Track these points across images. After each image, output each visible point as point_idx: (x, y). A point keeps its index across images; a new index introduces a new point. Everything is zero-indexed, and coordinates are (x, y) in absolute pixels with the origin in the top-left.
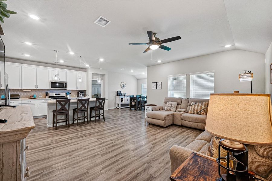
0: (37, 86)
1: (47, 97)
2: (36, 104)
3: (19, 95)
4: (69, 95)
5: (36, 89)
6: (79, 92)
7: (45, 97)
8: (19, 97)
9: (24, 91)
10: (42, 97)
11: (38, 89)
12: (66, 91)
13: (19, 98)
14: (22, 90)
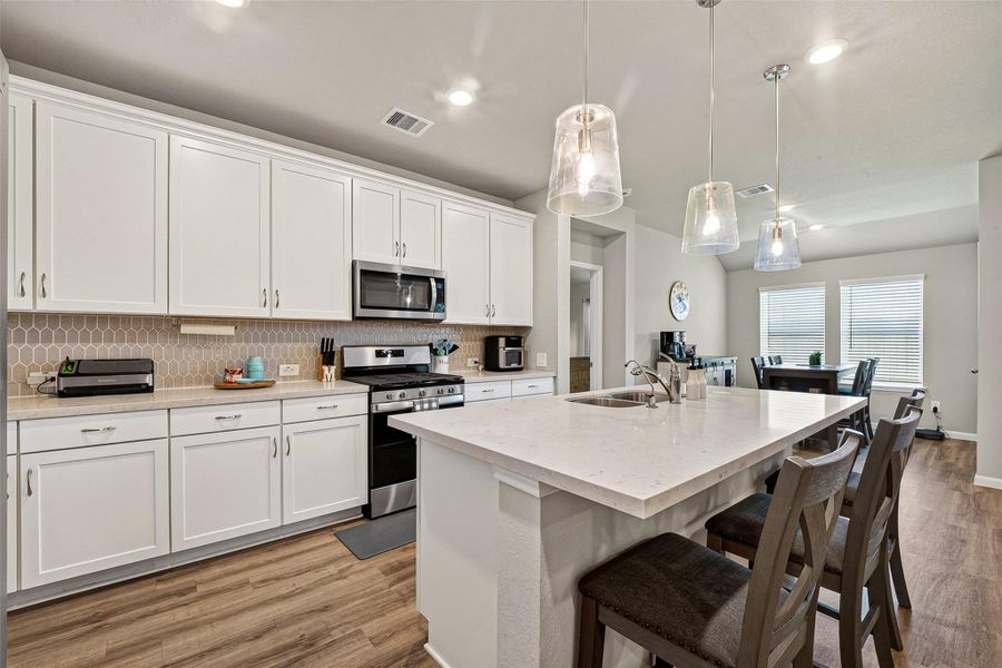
0: (271, 296)
1: (330, 371)
2: (274, 433)
3: (147, 366)
4: (445, 359)
5: (264, 313)
6: (502, 342)
7: (319, 376)
8: (148, 379)
9: (185, 329)
10: (300, 377)
11: (278, 314)
12: (435, 336)
13: (149, 389)
14: (170, 325)
